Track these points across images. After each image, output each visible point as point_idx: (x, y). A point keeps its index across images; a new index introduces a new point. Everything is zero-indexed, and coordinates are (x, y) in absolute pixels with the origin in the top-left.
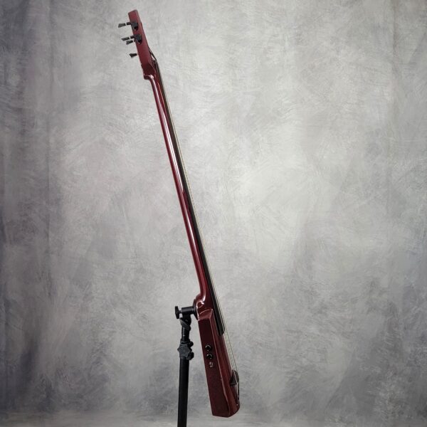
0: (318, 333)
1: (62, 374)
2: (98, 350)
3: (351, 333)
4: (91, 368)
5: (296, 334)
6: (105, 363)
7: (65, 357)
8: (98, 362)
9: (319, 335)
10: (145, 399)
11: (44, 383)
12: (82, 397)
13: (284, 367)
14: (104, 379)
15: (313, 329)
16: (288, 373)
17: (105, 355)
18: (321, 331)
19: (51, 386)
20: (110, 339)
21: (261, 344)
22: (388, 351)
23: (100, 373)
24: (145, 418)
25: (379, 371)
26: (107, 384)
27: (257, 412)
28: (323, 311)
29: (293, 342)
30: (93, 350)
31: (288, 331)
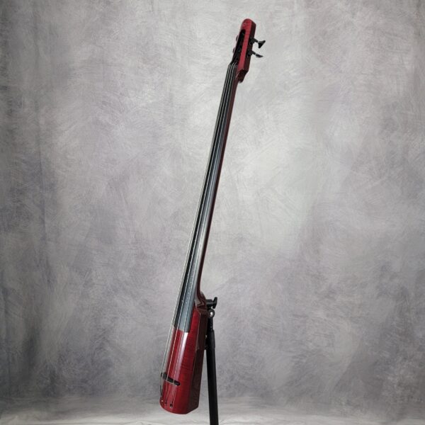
0: (326, 318)
1: (65, 360)
2: (100, 336)
3: (359, 317)
4: (94, 354)
5: (302, 319)
6: (108, 348)
7: (68, 343)
8: (101, 348)
9: (325, 320)
10: (149, 383)
11: (48, 369)
12: (86, 382)
13: (290, 352)
14: (108, 364)
15: (320, 314)
16: (294, 357)
17: (108, 341)
18: (328, 316)
19: (54, 371)
20: (113, 325)
21: (266, 329)
22: (397, 336)
23: (104, 358)
24: (150, 401)
25: (387, 355)
26: (111, 369)
27: (262, 396)
28: (331, 296)
29: (299, 327)
30: (95, 336)
31: (294, 315)
